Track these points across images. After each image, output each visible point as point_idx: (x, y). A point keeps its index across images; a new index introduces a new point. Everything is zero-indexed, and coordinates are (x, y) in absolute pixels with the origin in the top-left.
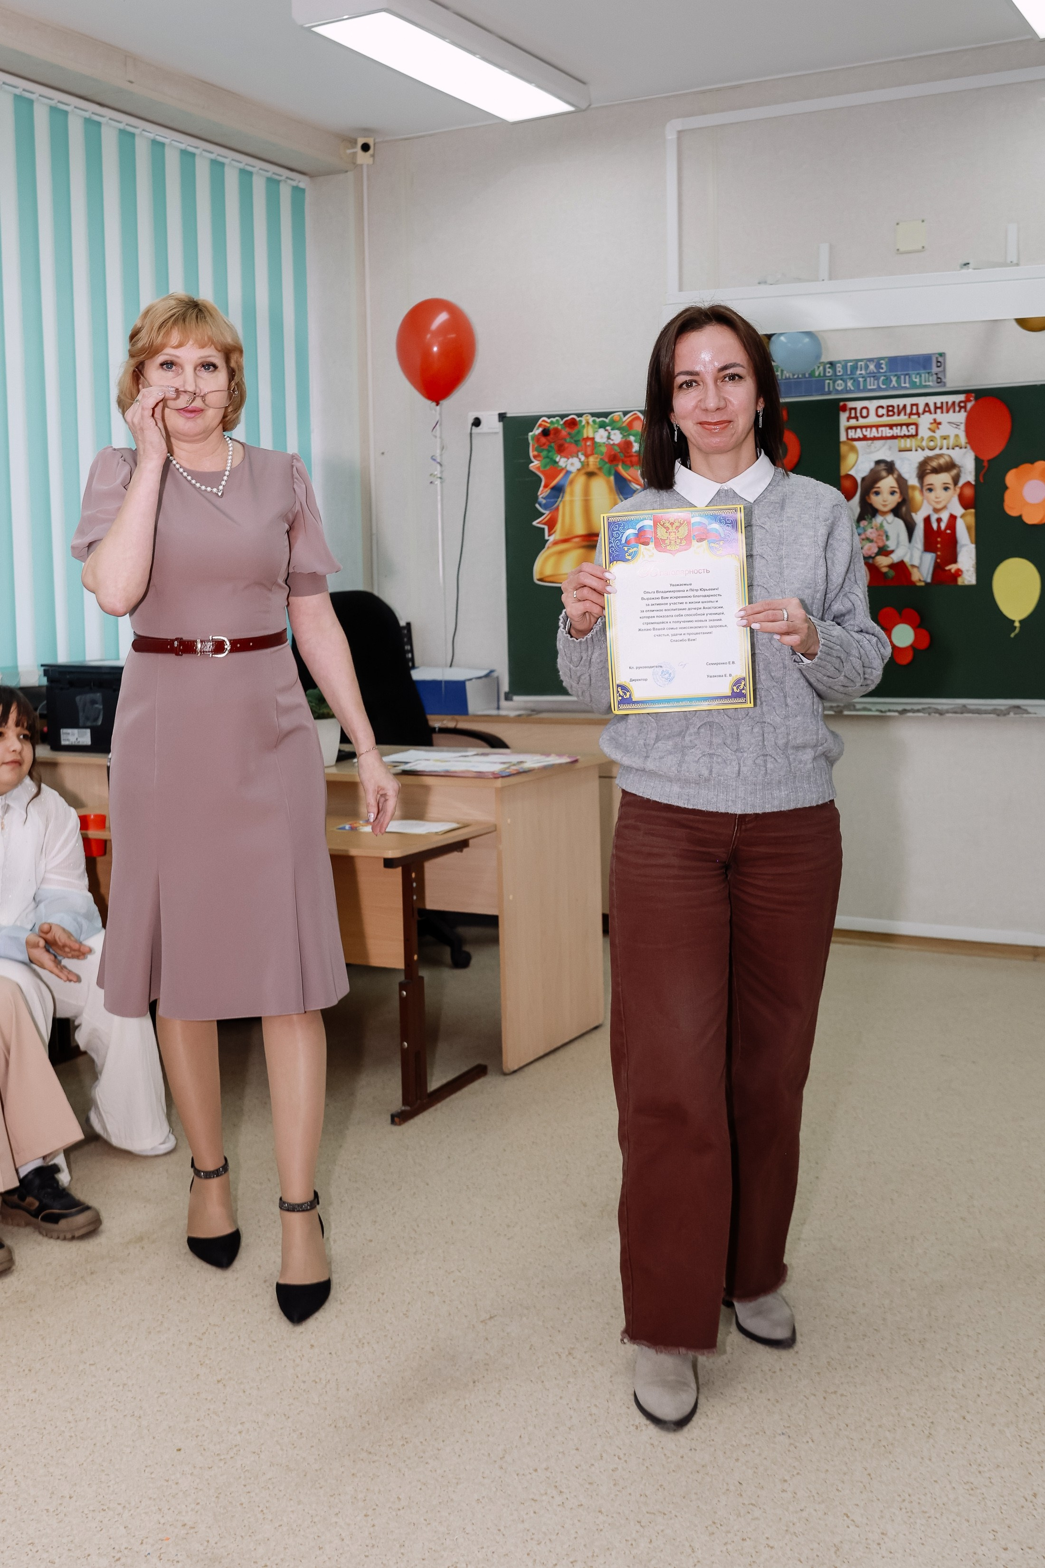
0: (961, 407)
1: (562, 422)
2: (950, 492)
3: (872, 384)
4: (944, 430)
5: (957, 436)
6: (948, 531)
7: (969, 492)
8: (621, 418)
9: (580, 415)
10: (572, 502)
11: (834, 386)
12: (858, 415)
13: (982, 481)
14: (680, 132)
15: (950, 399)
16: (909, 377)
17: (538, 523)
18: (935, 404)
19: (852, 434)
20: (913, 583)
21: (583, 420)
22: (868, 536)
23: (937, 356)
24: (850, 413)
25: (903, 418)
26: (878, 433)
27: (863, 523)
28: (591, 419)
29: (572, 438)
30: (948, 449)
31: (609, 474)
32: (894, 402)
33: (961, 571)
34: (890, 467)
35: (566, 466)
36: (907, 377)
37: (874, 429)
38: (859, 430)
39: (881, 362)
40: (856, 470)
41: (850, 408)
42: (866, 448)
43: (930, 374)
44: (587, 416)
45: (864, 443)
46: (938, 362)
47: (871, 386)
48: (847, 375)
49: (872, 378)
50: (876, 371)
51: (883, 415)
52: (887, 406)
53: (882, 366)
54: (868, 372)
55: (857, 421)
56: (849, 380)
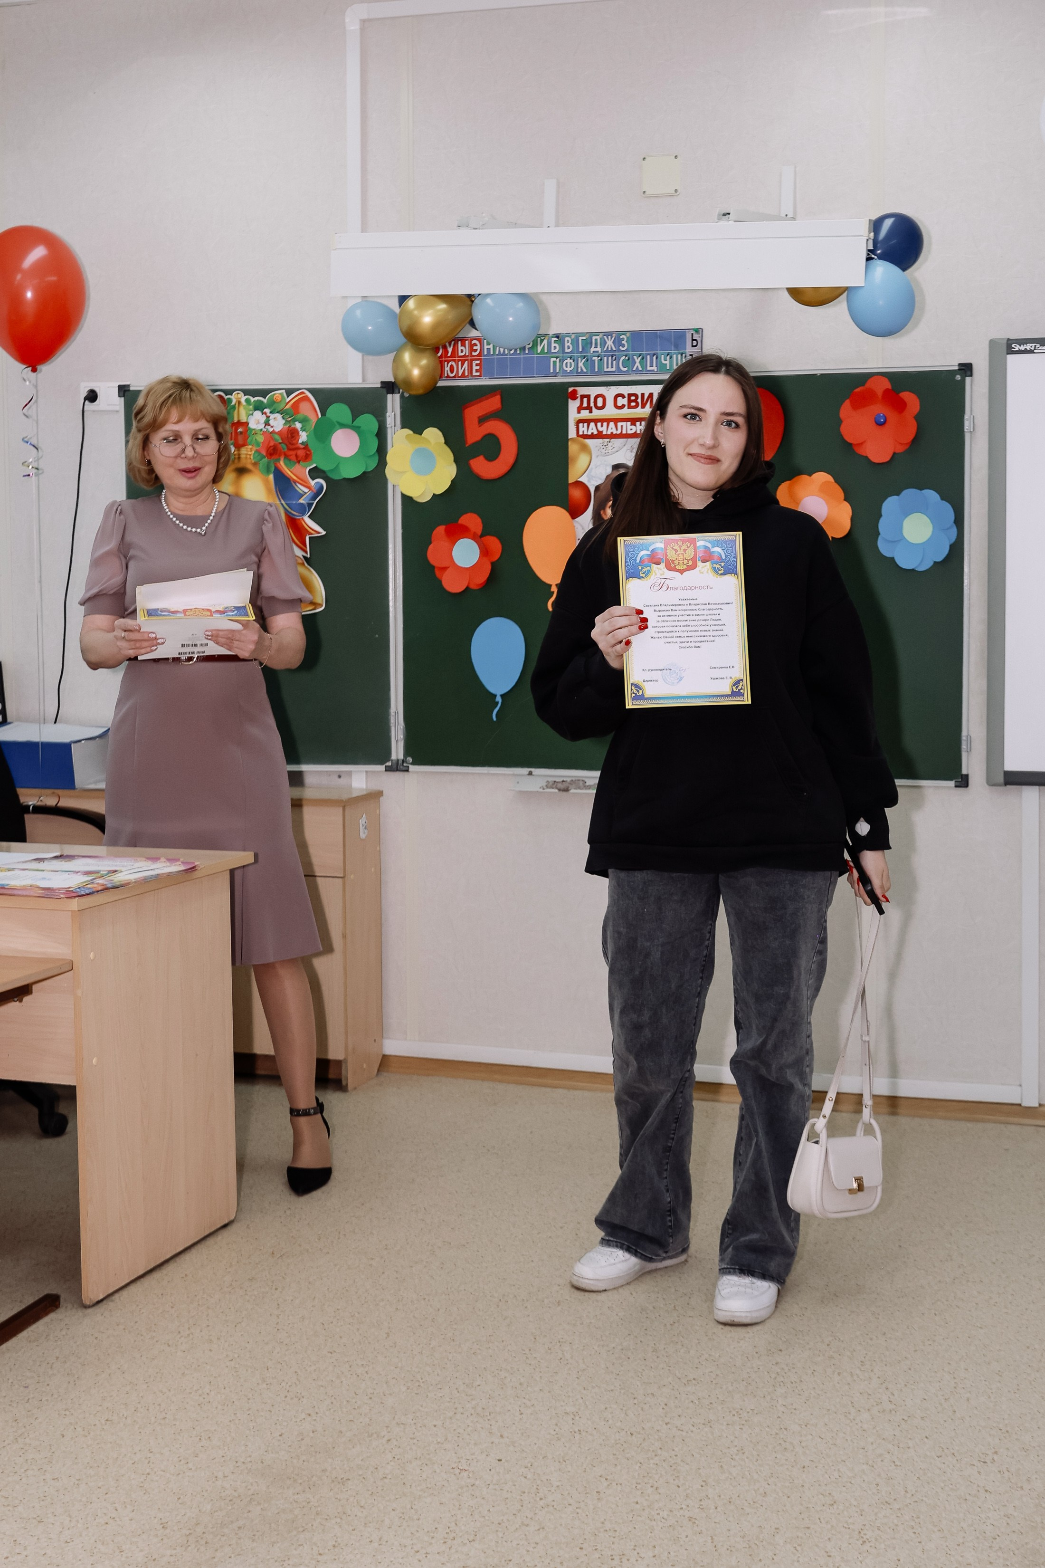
3: (609, 366)
8: (282, 397)
9: (229, 392)
11: (561, 366)
12: (592, 404)
14: (363, 21)
16: (657, 358)
19: (583, 429)
21: (233, 398)
23: (693, 331)
24: (582, 402)
26: (617, 430)
28: (243, 398)
31: (268, 471)
32: (638, 390)
36: (655, 357)
37: (612, 424)
38: (592, 425)
39: (621, 337)
40: (588, 476)
41: (581, 395)
42: (601, 449)
43: (682, 355)
44: (238, 393)
45: (600, 441)
46: (693, 340)
47: (608, 368)
48: (578, 352)
49: (610, 358)
50: (614, 349)
51: (623, 406)
52: (629, 394)
53: (623, 342)
54: (605, 350)
55: (590, 413)
56: (580, 359)
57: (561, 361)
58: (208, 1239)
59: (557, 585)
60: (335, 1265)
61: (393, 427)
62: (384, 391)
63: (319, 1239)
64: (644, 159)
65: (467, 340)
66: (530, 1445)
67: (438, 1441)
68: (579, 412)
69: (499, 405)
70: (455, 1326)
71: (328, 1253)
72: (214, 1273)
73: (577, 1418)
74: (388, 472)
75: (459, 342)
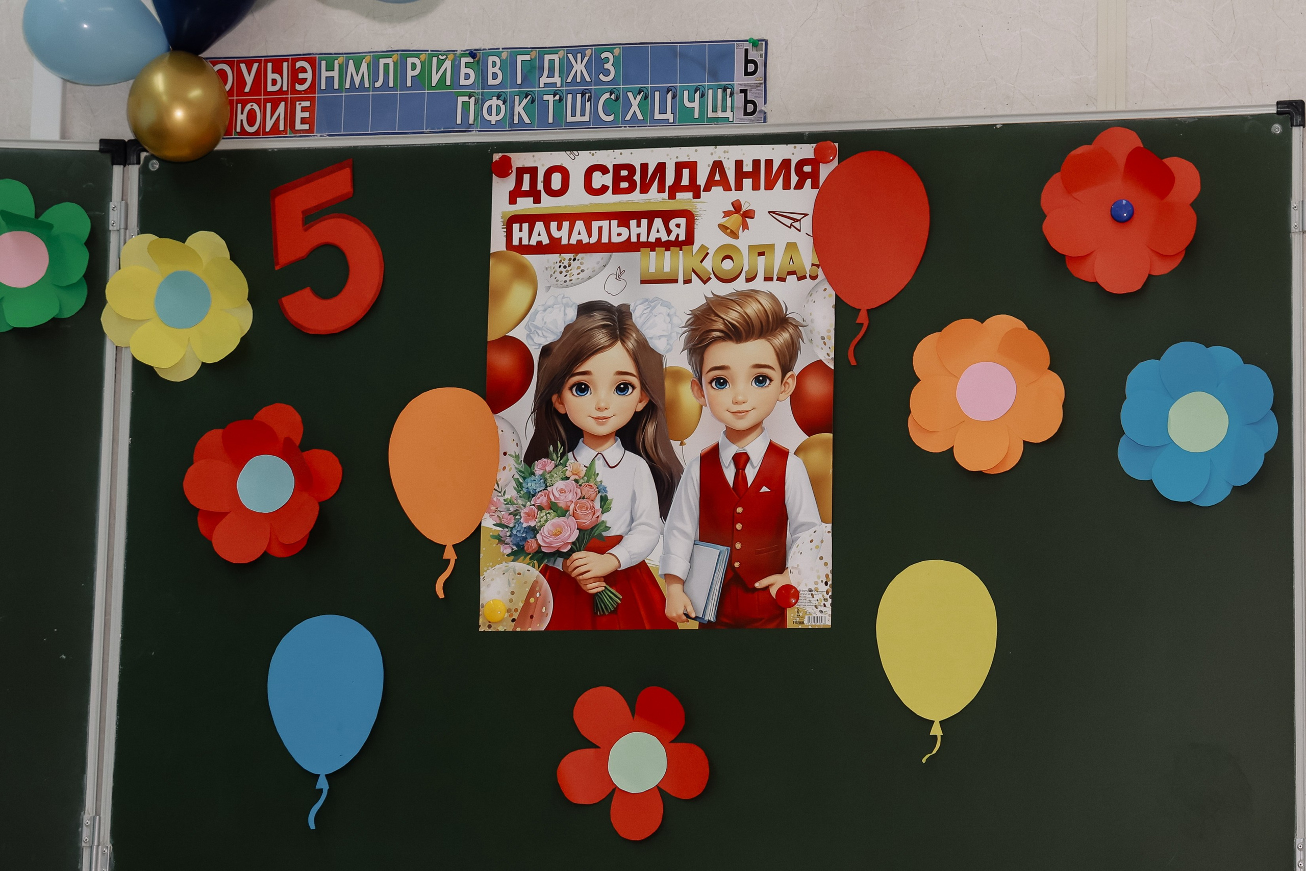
0: (802, 177)
2: (772, 388)
3: (576, 112)
4: (762, 230)
5: (791, 247)
6: (764, 489)
7: (818, 388)
11: (478, 113)
12: (540, 186)
13: (853, 362)
15: (777, 153)
16: (674, 97)
18: (739, 164)
19: (520, 234)
20: (671, 624)
22: (553, 500)
23: (749, 46)
24: (519, 181)
25: (655, 199)
26: (590, 235)
27: (541, 466)
30: (768, 279)
32: (635, 157)
33: (797, 595)
34: (618, 322)
36: (670, 93)
37: (580, 225)
38: (539, 226)
39: (603, 56)
40: (527, 327)
41: (518, 169)
42: (557, 274)
43: (725, 90)
45: (555, 257)
46: (747, 61)
47: (573, 115)
48: (514, 85)
49: (579, 96)
50: (588, 79)
51: (604, 189)
52: (614, 165)
53: (606, 66)
54: (569, 80)
55: (534, 203)
56: (517, 98)
57: (480, 103)
59: (455, 546)
61: (122, 231)
62: (107, 158)
65: (287, 60)
68: (513, 201)
69: (347, 188)
74: (107, 319)
75: (270, 65)
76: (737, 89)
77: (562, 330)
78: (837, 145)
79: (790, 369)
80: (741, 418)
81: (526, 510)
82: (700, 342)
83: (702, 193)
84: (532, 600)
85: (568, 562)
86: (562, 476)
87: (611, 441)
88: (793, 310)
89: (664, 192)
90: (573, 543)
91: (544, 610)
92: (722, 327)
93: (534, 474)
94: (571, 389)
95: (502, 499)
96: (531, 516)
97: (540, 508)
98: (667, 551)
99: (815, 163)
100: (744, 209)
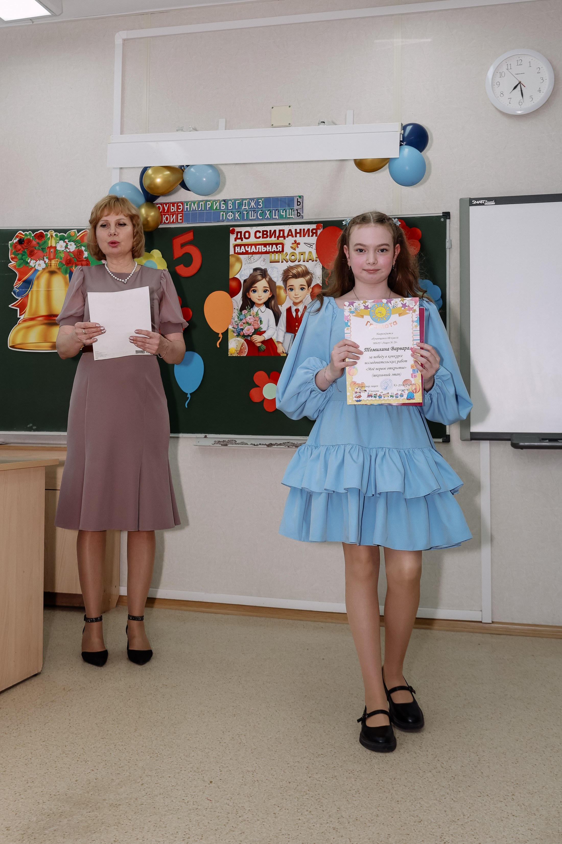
0: (313, 233)
1: (33, 235)
2: (305, 291)
3: (252, 216)
4: (302, 248)
5: (310, 252)
8: (75, 233)
9: (47, 231)
10: (38, 291)
11: (226, 217)
12: (243, 236)
14: (124, 40)
15: (306, 227)
16: (278, 212)
17: (12, 306)
18: (296, 230)
19: (238, 249)
20: (279, 355)
21: (49, 234)
22: (247, 321)
23: (298, 198)
24: (237, 235)
25: (273, 240)
26: (256, 250)
27: (244, 312)
28: (54, 234)
29: (40, 246)
30: (304, 261)
31: (66, 273)
32: (268, 228)
34: (264, 273)
35: (35, 265)
37: (253, 247)
38: (243, 247)
39: (259, 201)
40: (240, 274)
41: (237, 232)
42: (248, 260)
43: (292, 210)
44: (51, 231)
45: (246, 256)
46: (298, 202)
47: (251, 217)
48: (236, 209)
49: (253, 212)
50: (255, 207)
51: (260, 237)
52: (263, 231)
53: (260, 203)
54: (250, 207)
55: (241, 241)
56: (236, 212)
57: (226, 214)
58: (26, 681)
59: (222, 333)
60: (101, 695)
63: (90, 682)
64: (273, 108)
65: (176, 203)
66: (229, 788)
67: (173, 785)
68: (235, 241)
69: (193, 238)
70: (175, 726)
71: (96, 689)
72: (31, 698)
73: (255, 774)
75: (171, 204)
76: (295, 209)
77: (249, 275)
78: (322, 224)
79: (310, 286)
80: (297, 299)
81: (240, 324)
82: (286, 278)
83: (286, 238)
84: (242, 348)
85: (252, 338)
86: (250, 315)
87: (263, 305)
88: (310, 270)
89: (276, 238)
90: (253, 333)
91: (245, 350)
92: (292, 274)
93: (242, 314)
94: (252, 291)
95: (234, 321)
96: (241, 325)
97: (244, 323)
98: (278, 335)
99: (316, 229)
100: (297, 242)
